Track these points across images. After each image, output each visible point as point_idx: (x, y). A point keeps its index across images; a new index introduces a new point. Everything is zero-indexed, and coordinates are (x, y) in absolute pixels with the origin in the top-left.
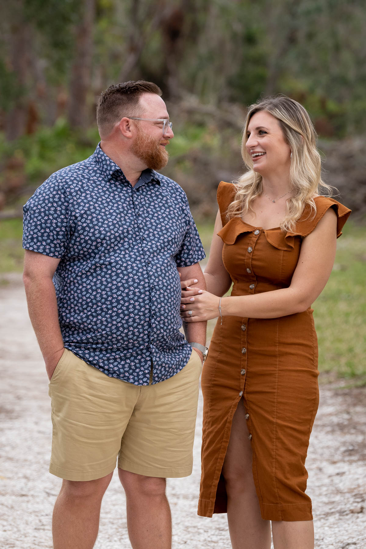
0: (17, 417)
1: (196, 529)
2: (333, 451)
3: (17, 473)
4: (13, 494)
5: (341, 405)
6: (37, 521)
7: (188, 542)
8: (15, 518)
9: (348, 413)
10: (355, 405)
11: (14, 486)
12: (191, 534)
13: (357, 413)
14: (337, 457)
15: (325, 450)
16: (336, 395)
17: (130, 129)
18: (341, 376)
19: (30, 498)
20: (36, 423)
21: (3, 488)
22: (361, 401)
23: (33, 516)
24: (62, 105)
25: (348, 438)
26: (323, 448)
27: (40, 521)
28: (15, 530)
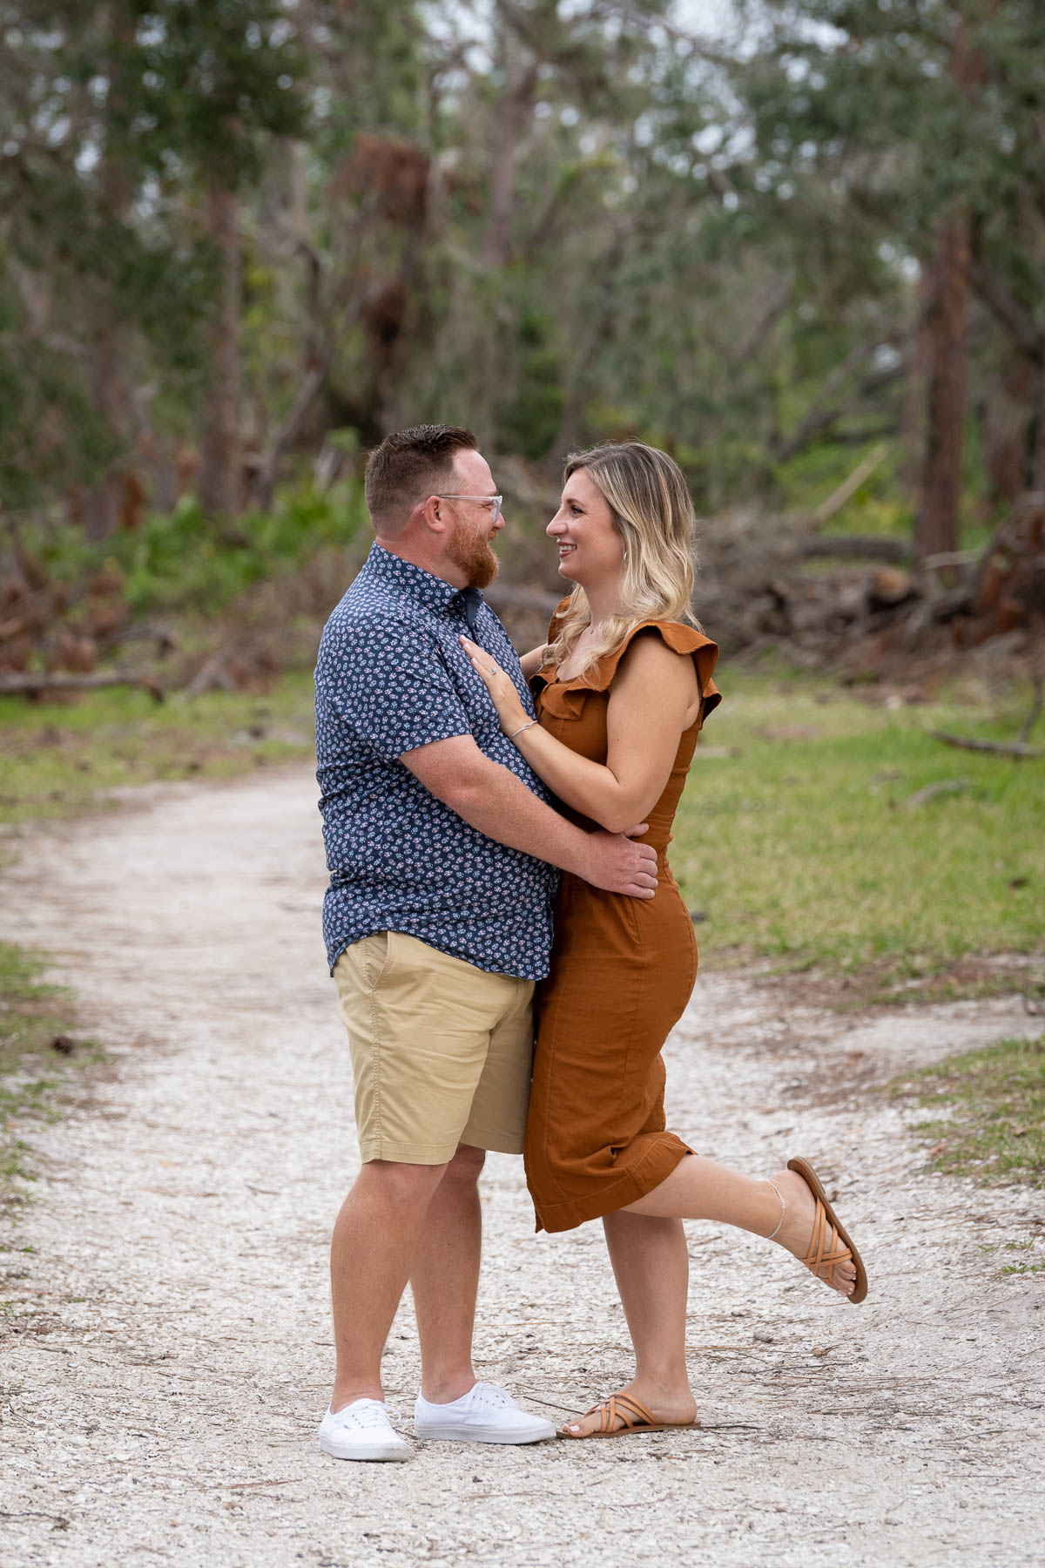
0: (176, 1053)
1: (534, 1244)
2: (761, 1089)
3: (191, 1155)
4: (189, 1192)
5: (766, 1005)
6: (242, 1241)
7: (524, 1267)
8: (200, 1237)
9: (782, 1020)
10: (792, 1005)
11: (190, 1179)
12: (526, 1254)
13: (796, 1019)
14: (773, 1102)
15: (747, 1089)
16: (757, 987)
17: (441, 515)
18: (761, 952)
19: (223, 1199)
20: (213, 1062)
21: (170, 1183)
22: (803, 996)
23: (232, 1230)
24: (186, 472)
25: (787, 1066)
26: (743, 1085)
27: (247, 1241)
28: (204, 1258)
